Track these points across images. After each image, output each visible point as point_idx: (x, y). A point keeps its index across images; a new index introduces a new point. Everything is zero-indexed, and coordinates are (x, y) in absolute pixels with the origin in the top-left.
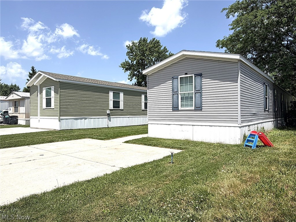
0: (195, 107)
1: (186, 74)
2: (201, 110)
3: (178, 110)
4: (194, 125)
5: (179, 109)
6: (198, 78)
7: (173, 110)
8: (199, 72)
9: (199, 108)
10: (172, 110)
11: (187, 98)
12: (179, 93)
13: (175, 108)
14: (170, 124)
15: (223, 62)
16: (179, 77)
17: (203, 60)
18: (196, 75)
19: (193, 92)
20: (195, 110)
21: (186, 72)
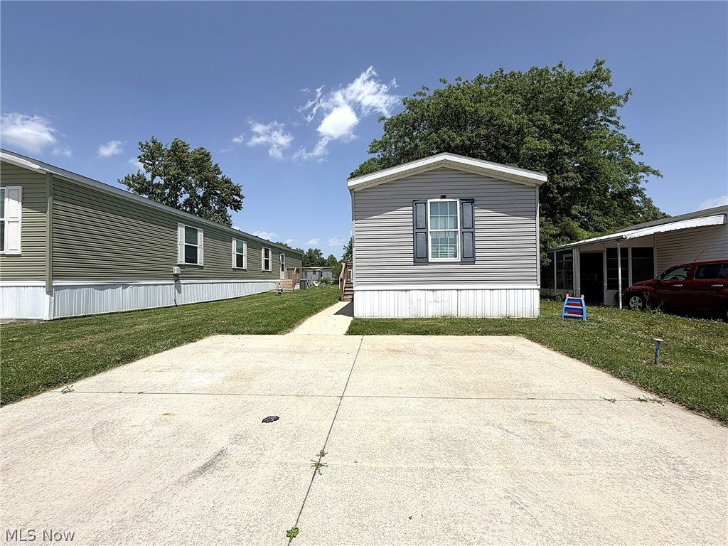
0: (463, 257)
1: (444, 197)
2: (473, 263)
3: (427, 263)
4: (460, 290)
5: (429, 261)
6: (468, 207)
7: (416, 263)
8: (470, 196)
9: (469, 259)
10: (412, 263)
11: (444, 241)
12: (429, 230)
13: (421, 259)
14: (409, 290)
15: (510, 185)
16: (429, 201)
17: (475, 176)
18: (464, 201)
19: (459, 229)
20: (462, 263)
21: (443, 193)
